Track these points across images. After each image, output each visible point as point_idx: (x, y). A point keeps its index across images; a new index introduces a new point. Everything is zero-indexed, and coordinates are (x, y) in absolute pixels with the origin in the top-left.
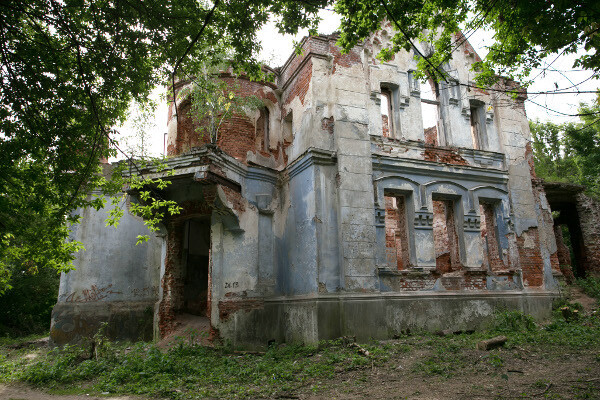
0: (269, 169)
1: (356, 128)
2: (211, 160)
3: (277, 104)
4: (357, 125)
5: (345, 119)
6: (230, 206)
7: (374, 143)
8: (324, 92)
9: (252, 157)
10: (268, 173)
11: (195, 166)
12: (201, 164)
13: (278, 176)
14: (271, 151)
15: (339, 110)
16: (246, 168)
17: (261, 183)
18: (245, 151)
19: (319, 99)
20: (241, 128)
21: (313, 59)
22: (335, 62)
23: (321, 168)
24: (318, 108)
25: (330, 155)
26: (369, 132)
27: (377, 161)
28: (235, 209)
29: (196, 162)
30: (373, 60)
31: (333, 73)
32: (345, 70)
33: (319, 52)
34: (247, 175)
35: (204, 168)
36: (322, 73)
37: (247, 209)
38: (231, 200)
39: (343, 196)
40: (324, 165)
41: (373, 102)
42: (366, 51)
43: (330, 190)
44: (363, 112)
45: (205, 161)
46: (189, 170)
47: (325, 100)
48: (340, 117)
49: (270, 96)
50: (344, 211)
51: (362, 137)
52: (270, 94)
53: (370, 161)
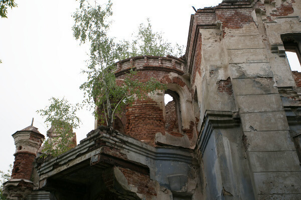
0: (180, 148)
1: (258, 82)
2: (105, 142)
3: (185, 87)
4: (258, 80)
5: (243, 76)
6: (134, 189)
7: (284, 95)
8: (217, 57)
9: (161, 138)
10: (179, 152)
11: (92, 150)
12: (96, 148)
13: (192, 155)
14: (185, 131)
15: (234, 69)
16: (154, 150)
17: (172, 163)
18: (154, 133)
19: (212, 63)
20: (148, 113)
21: (201, 31)
22: (223, 27)
23: (223, 132)
24: (212, 72)
25: (230, 116)
26: (275, 85)
27: (293, 114)
28: (141, 193)
29: (92, 146)
30: (268, 17)
31: (223, 37)
32: (236, 32)
33: (207, 23)
34: (156, 157)
35: (98, 151)
36: (211, 40)
37: (158, 192)
38: (135, 183)
39: (254, 159)
40: (225, 128)
41: (276, 55)
42: (258, 11)
43: (237, 155)
44: (264, 66)
45: (99, 144)
46: (87, 156)
47: (219, 63)
48: (236, 74)
49: (176, 81)
50: (259, 178)
51: (267, 91)
52: (175, 78)
53: (282, 115)
